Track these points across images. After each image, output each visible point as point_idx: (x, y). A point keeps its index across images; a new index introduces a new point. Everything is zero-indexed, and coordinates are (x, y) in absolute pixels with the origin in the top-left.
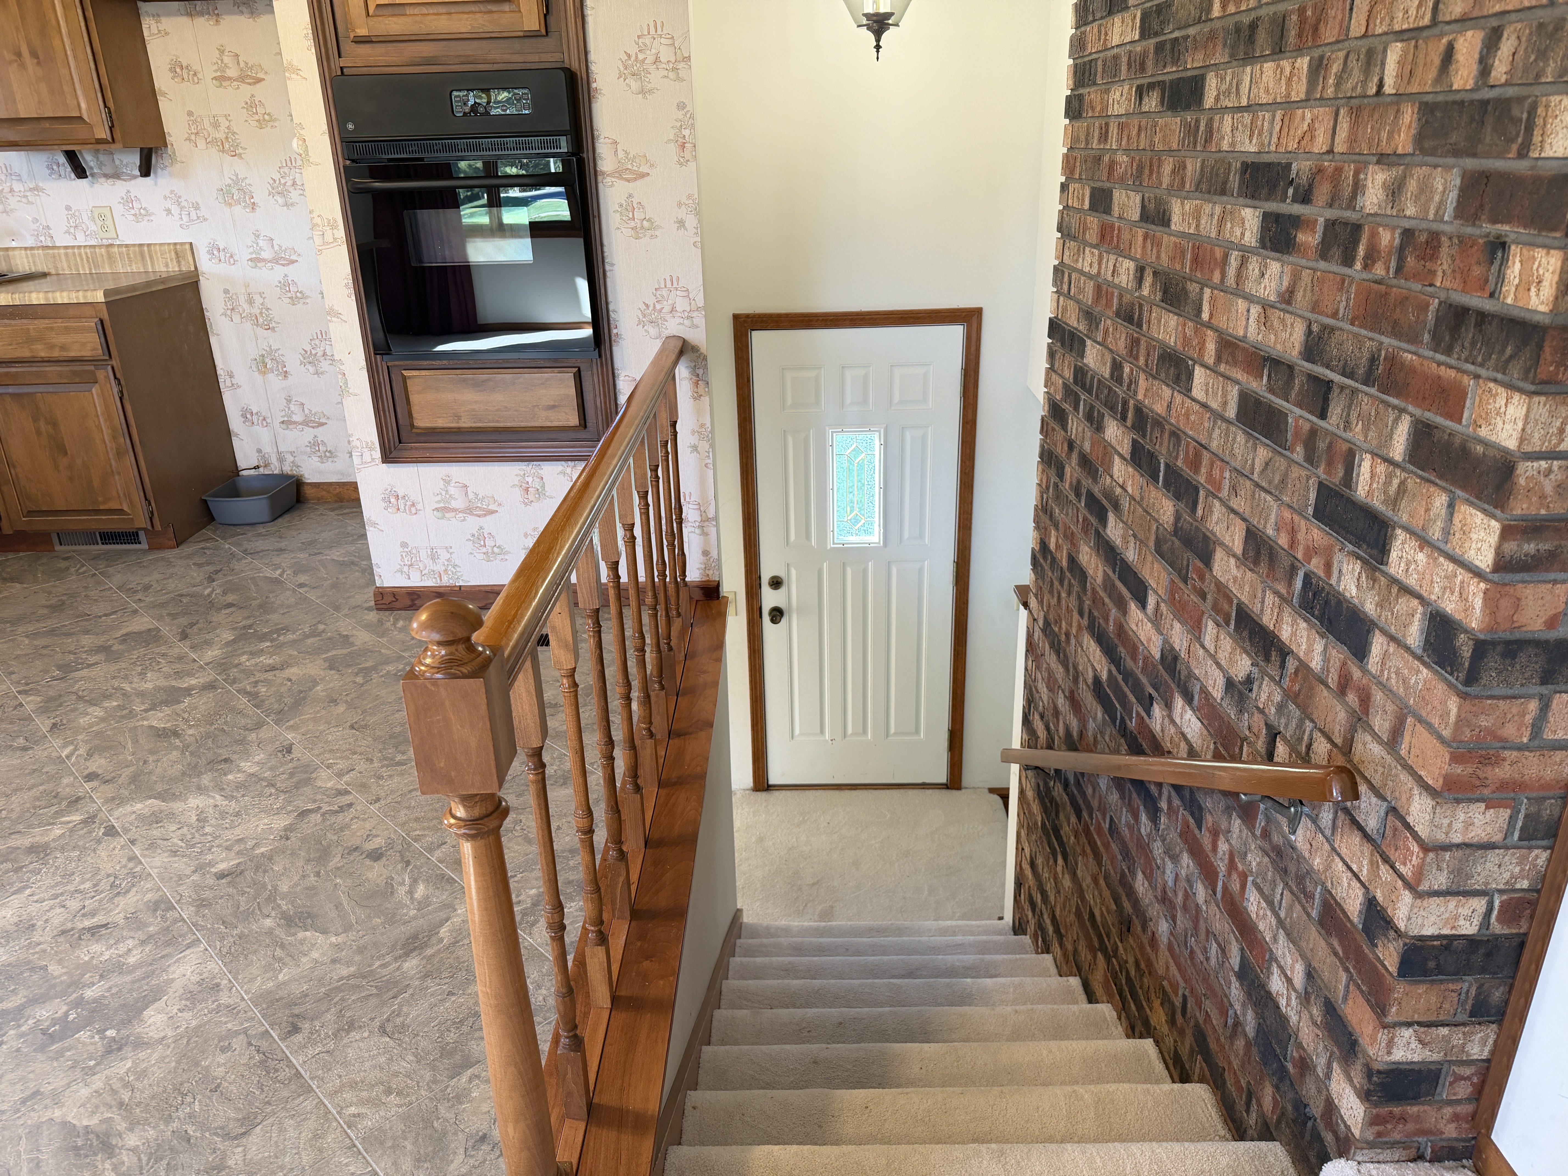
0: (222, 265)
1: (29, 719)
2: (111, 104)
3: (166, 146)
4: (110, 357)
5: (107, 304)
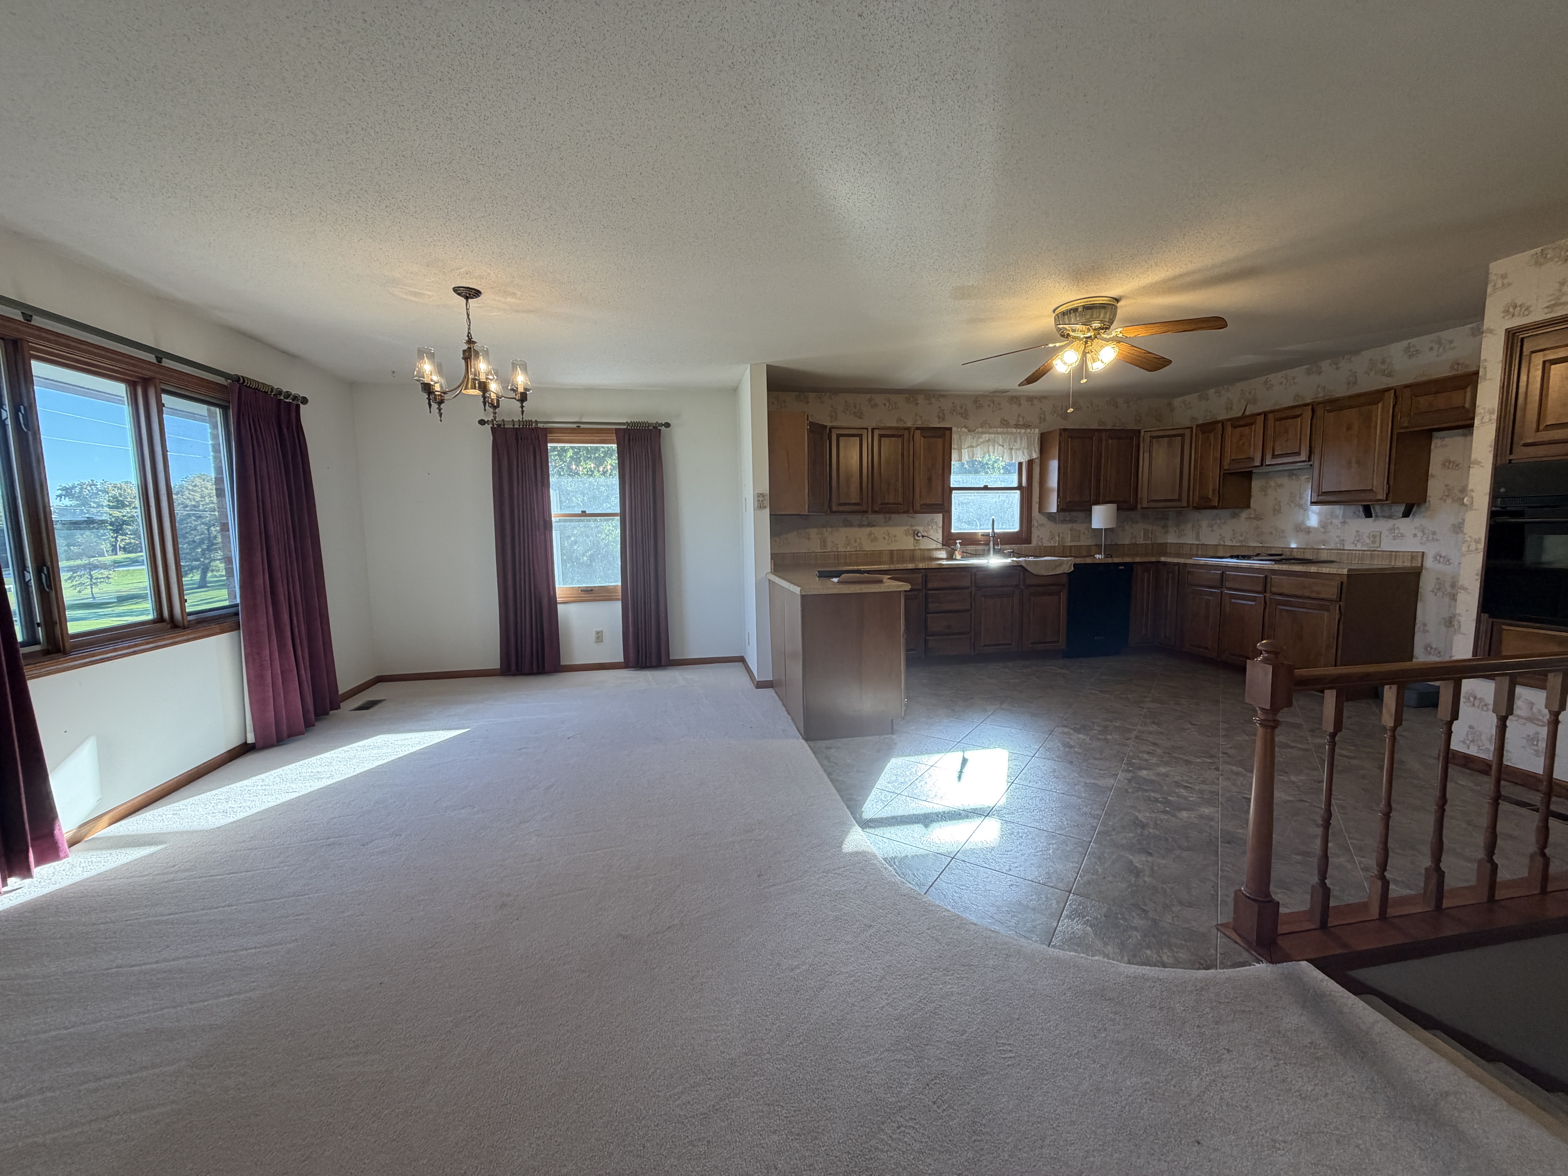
0: (1441, 565)
1: (1219, 730)
2: (1391, 483)
3: (1425, 502)
4: (1340, 600)
5: (1348, 575)
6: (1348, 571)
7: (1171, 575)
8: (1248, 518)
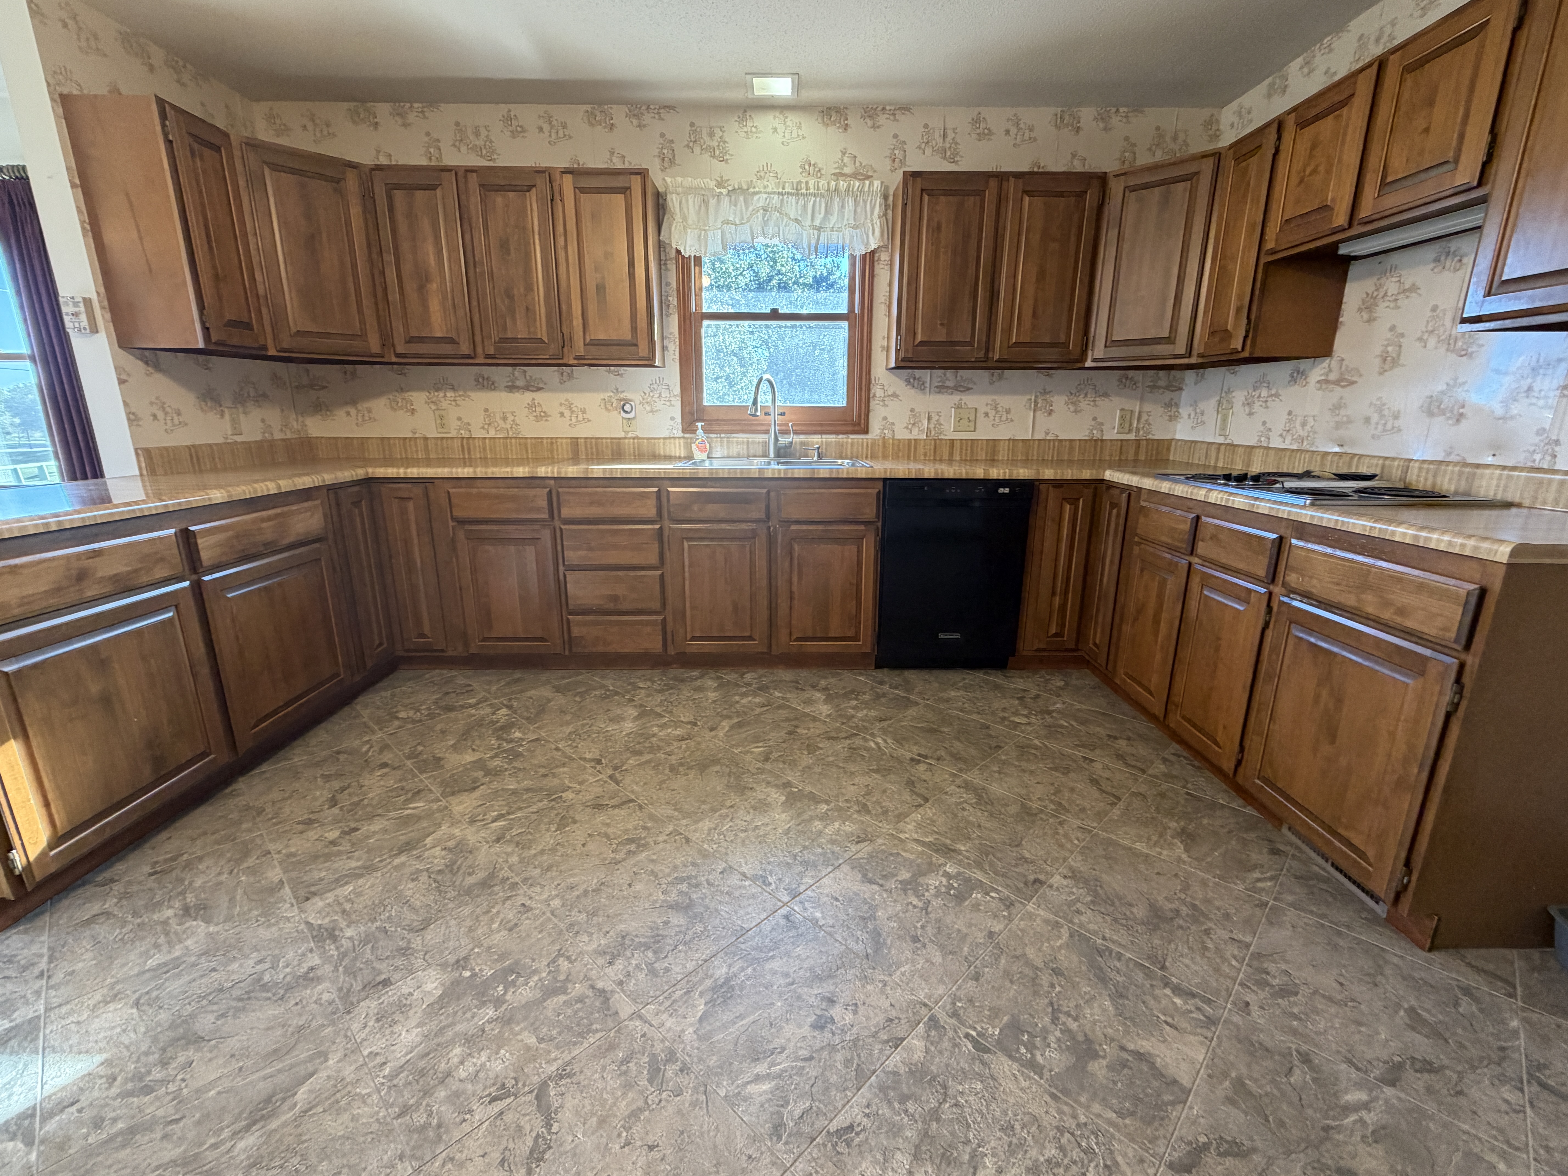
4: (1468, 647)
5: (1511, 567)
6: (1513, 553)
7: (1115, 511)
8: (1325, 382)
